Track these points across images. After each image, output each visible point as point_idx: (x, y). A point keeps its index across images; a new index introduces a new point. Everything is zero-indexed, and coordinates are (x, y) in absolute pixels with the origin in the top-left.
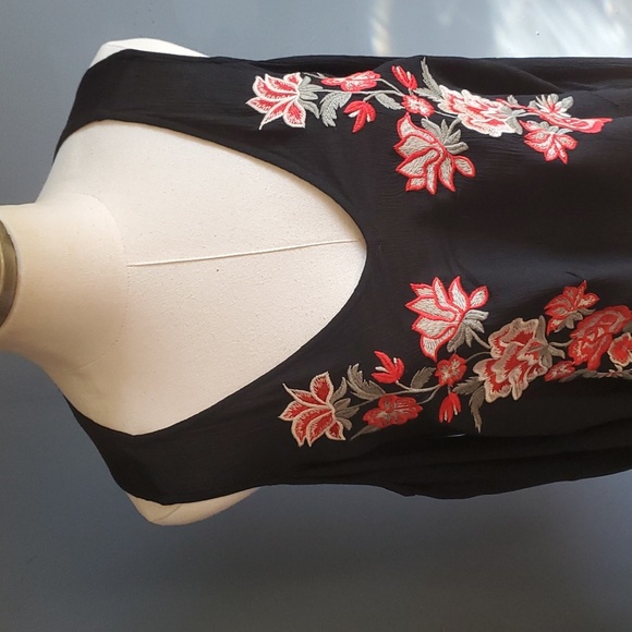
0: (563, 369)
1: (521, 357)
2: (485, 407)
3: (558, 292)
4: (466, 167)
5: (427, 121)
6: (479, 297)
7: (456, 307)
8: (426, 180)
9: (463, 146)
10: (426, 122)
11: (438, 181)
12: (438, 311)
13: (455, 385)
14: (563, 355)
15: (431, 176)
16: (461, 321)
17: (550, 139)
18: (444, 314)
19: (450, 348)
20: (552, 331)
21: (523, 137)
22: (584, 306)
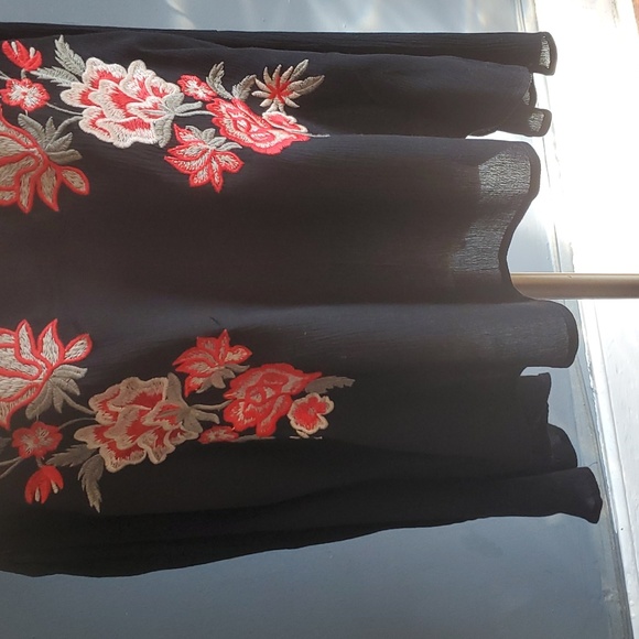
1: (148, 421)
4: (78, 182)
5: (27, 117)
6: (79, 349)
7: (44, 360)
8: (19, 193)
9: (75, 154)
10: (23, 118)
11: (36, 198)
12: (16, 365)
14: (216, 419)
15: (26, 190)
16: (46, 379)
17: (206, 156)
18: (25, 369)
19: (29, 415)
20: (193, 393)
21: (164, 151)
22: (233, 361)
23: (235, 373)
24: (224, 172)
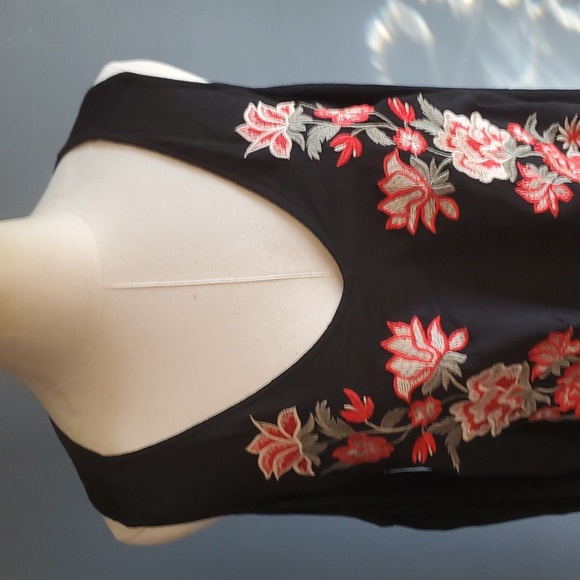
0: (549, 414)
1: (502, 400)
2: (463, 447)
3: (542, 337)
4: (451, 210)
5: (417, 160)
6: (458, 339)
7: (433, 348)
8: (408, 219)
9: (451, 188)
10: (414, 160)
11: (420, 222)
12: (413, 352)
13: (429, 424)
14: (548, 400)
15: (413, 216)
16: (437, 363)
17: (545, 189)
18: (421, 355)
19: (425, 391)
20: (537, 378)
21: (515, 185)
22: (571, 353)
23: (571, 364)
24: (559, 201)
